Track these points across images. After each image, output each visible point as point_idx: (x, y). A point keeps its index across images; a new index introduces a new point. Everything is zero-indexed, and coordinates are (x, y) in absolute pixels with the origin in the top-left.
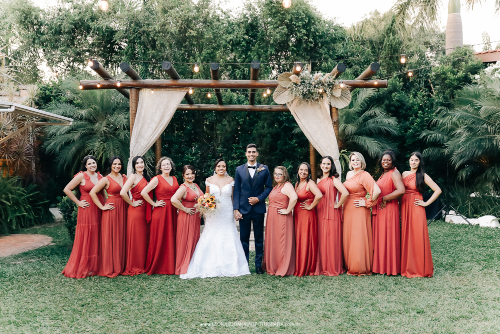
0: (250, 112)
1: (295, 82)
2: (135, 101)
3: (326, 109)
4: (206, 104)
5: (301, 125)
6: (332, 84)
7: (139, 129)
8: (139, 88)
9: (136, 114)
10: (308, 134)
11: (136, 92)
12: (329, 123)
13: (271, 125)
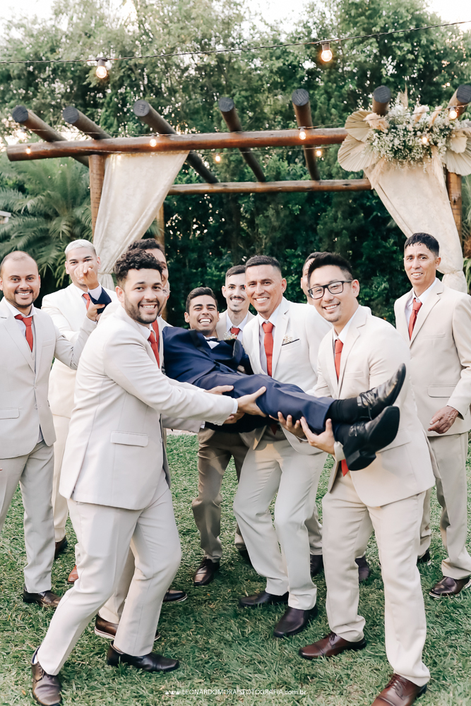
0: (312, 194)
1: (376, 128)
2: (98, 177)
3: (437, 178)
4: (239, 181)
5: (392, 209)
6: (449, 129)
7: (106, 225)
8: (104, 154)
9: (100, 198)
10: (404, 225)
11: (100, 161)
12: (444, 203)
13: (351, 213)
